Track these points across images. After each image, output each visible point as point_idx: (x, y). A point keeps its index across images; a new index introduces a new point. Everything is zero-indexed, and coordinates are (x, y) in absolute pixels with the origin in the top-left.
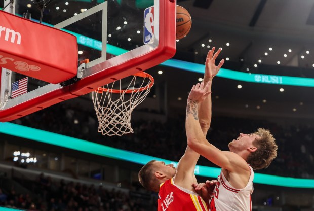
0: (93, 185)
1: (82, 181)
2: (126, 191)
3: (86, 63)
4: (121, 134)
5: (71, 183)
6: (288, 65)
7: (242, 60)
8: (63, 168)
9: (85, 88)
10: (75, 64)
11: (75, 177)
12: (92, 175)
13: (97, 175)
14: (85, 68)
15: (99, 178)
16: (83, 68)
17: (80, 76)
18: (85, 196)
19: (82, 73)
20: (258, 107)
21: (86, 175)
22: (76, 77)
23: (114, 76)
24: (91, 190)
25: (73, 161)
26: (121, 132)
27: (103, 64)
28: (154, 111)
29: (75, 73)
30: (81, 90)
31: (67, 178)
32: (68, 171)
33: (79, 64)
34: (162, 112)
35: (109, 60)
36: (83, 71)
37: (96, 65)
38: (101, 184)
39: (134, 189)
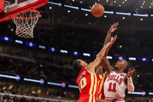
0: (20, 59)
1: (15, 57)
2: (35, 61)
3: (8, 5)
6: (109, 5)
7: (88, 3)
8: (6, 51)
9: (8, 17)
10: (3, 6)
11: (11, 55)
12: (19, 54)
13: (22, 54)
14: (8, 8)
15: (22, 56)
16: (7, 8)
17: (5, 11)
18: (16, 63)
19: (6, 10)
20: (95, 24)
21: (16, 54)
22: (4, 12)
23: (21, 12)
24: (19, 61)
25: (11, 48)
27: (16, 6)
28: (48, 26)
29: (3, 10)
30: (6, 18)
31: (8, 56)
32: (8, 52)
33: (5, 6)
34: (51, 26)
35: (19, 5)
36: (7, 9)
37: (13, 7)
38: (24, 58)
39: (38, 60)
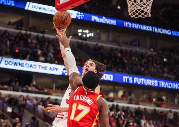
4: (144, 16)
5: (117, 49)
26: (144, 15)
